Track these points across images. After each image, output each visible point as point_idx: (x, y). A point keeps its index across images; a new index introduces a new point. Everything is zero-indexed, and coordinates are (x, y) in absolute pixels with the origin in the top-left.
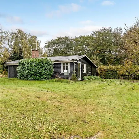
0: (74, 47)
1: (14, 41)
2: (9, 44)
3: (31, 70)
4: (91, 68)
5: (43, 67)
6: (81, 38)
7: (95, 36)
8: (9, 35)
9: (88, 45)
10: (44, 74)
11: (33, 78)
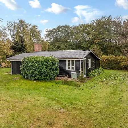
0: (74, 35)
1: (16, 31)
2: (11, 34)
3: (35, 70)
4: (95, 61)
5: (49, 67)
6: (81, 27)
7: (95, 24)
8: (10, 25)
9: (88, 33)
10: (50, 75)
11: (38, 78)
